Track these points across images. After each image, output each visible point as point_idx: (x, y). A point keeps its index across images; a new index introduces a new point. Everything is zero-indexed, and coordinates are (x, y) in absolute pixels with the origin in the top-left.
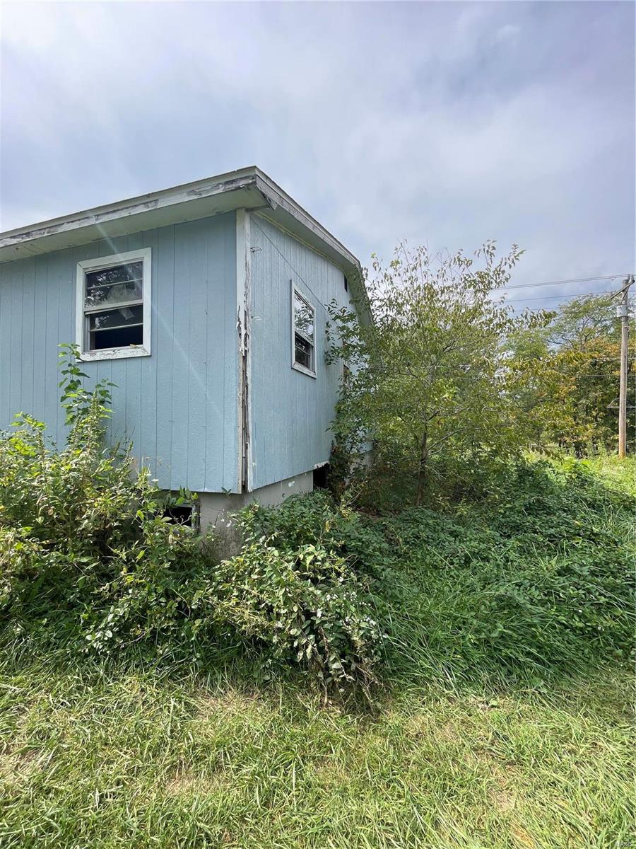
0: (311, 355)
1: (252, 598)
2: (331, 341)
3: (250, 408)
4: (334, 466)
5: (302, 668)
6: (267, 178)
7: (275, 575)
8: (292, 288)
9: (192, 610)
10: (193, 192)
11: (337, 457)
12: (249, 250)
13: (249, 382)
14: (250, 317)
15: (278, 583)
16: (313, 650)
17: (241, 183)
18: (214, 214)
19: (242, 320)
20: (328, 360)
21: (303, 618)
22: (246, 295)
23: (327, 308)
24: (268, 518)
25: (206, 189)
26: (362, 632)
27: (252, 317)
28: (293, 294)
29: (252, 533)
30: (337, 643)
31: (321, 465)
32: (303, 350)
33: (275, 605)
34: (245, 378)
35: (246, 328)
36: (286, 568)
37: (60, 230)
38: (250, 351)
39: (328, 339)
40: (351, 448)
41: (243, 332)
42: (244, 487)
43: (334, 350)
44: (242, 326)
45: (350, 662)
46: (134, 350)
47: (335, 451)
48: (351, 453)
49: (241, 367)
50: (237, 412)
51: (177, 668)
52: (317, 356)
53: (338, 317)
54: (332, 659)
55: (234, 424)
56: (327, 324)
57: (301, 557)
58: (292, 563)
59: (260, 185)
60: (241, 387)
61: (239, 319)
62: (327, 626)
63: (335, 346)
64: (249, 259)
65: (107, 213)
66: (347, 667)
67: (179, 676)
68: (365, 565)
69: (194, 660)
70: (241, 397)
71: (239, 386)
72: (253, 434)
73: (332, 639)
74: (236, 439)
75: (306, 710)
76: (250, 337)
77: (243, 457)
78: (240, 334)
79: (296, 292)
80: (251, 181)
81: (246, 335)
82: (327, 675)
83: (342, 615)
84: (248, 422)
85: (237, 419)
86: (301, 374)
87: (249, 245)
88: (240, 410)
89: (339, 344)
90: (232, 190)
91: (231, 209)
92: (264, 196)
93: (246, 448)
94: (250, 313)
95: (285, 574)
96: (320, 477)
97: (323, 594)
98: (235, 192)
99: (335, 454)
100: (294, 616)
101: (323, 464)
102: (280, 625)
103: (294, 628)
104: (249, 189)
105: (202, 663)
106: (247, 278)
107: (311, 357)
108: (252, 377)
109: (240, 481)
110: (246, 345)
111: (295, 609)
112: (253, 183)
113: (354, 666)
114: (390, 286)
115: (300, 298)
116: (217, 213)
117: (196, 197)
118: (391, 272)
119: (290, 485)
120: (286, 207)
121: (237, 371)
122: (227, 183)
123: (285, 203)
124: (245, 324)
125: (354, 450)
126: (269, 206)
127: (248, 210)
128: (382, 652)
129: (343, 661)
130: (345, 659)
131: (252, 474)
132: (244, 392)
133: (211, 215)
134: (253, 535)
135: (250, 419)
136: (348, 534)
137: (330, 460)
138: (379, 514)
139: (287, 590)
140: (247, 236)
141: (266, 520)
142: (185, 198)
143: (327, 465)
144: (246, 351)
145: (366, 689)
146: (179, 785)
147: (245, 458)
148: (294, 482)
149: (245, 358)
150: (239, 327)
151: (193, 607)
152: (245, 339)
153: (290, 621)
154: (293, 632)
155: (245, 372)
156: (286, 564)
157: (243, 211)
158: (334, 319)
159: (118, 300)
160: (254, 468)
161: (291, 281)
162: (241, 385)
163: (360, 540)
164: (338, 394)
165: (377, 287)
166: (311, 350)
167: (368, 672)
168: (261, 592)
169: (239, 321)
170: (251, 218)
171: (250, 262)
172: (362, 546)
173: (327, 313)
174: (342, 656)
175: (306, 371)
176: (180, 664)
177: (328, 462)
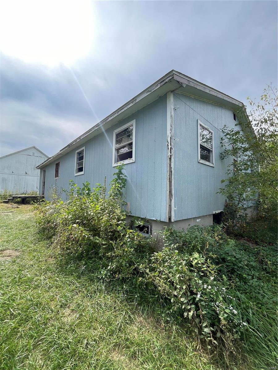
0: (211, 155)
1: (165, 275)
2: (224, 147)
3: (173, 182)
4: (227, 213)
5: (188, 322)
6: (180, 73)
7: (175, 266)
8: (198, 123)
9: (140, 272)
10: (149, 91)
11: (229, 208)
12: (173, 110)
13: (172, 170)
14: (173, 140)
15: (177, 270)
16: (193, 314)
17: (167, 80)
18: (158, 98)
19: (169, 142)
20: (222, 157)
21: (189, 294)
22: (171, 130)
23: (221, 130)
24: (178, 236)
25: (153, 88)
26: (226, 315)
27: (174, 140)
28: (199, 126)
29: (168, 242)
30: (209, 316)
31: (217, 212)
32: (206, 153)
33: (175, 282)
34: (171, 168)
35: (171, 145)
36: (182, 263)
37: (108, 120)
38: (173, 155)
39: (222, 146)
40: (238, 204)
41: (170, 147)
42: (170, 219)
43: (226, 152)
44: (169, 144)
45: (217, 330)
46: (130, 160)
47: (227, 205)
48: (238, 206)
49: (169, 163)
50: (167, 184)
51: (129, 297)
52: (214, 155)
53: (228, 134)
54: (204, 325)
55: (165, 189)
56: (222, 139)
57: (191, 259)
58: (185, 262)
59: (176, 78)
60: (169, 173)
61: (168, 141)
62: (203, 303)
63: (227, 150)
64: (173, 113)
65: (121, 110)
66: (214, 333)
67: (130, 301)
68: (238, 273)
69: (136, 296)
70: (169, 177)
71: (168, 172)
72: (174, 194)
73: (205, 312)
74: (166, 197)
75: (187, 348)
76: (173, 149)
77: (169, 205)
78: (168, 148)
79: (200, 125)
80: (171, 78)
81: (171, 148)
82: (200, 334)
83: (215, 300)
84: (172, 188)
85: (167, 187)
86: (204, 165)
87: (173, 107)
88: (168, 183)
89: (230, 148)
90: (163, 85)
91: (165, 93)
92: (178, 82)
93: (171, 201)
94: (173, 138)
95: (180, 266)
96: (217, 218)
97: (203, 283)
98: (164, 85)
99: (227, 206)
100: (183, 291)
101: (219, 211)
102: (176, 293)
103: (183, 297)
104: (171, 81)
105: (139, 299)
106: (172, 122)
107: (211, 156)
108: (174, 167)
109: (168, 216)
110: (171, 153)
111: (184, 287)
112: (172, 78)
113: (218, 335)
114: (263, 111)
115: (203, 128)
116: (159, 97)
117: (149, 93)
118: (262, 103)
119: (198, 220)
120: (192, 85)
121: (167, 165)
122: (161, 82)
123: (191, 83)
124: (171, 143)
125: (240, 205)
126: (182, 86)
127: (172, 91)
128: (242, 333)
129: (212, 329)
130: (213, 328)
131: (174, 213)
132: (170, 175)
133: (157, 99)
134: (168, 243)
135: (173, 187)
136: (227, 252)
137: (224, 209)
138: (257, 243)
139: (181, 275)
140: (171, 103)
141: (177, 236)
142: (146, 95)
143: (222, 212)
144: (171, 156)
145: (226, 354)
146: (116, 355)
147: (170, 206)
148: (200, 219)
149: (170, 159)
150: (168, 145)
151: (141, 271)
152: (171, 150)
153: (181, 293)
154: (182, 299)
155: (170, 165)
156: (182, 261)
157: (170, 92)
158: (225, 136)
159: (125, 142)
160: (175, 211)
161: (197, 120)
162: (169, 171)
163: (235, 257)
164: (227, 174)
165: (254, 114)
166: (211, 154)
167: (229, 344)
168: (170, 272)
169: (168, 142)
170: (174, 95)
171: (173, 115)
172: (235, 261)
173: (222, 133)
174: (212, 325)
175: (207, 163)
176: (131, 296)
177: (223, 211)
